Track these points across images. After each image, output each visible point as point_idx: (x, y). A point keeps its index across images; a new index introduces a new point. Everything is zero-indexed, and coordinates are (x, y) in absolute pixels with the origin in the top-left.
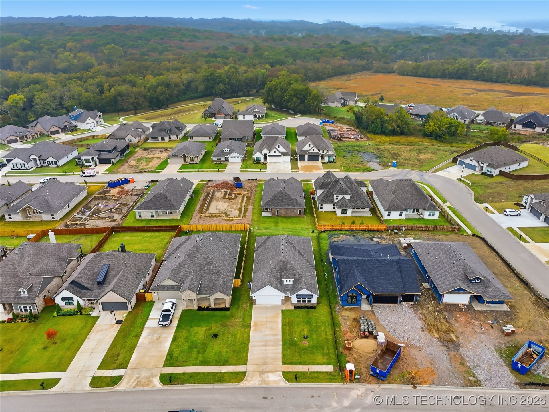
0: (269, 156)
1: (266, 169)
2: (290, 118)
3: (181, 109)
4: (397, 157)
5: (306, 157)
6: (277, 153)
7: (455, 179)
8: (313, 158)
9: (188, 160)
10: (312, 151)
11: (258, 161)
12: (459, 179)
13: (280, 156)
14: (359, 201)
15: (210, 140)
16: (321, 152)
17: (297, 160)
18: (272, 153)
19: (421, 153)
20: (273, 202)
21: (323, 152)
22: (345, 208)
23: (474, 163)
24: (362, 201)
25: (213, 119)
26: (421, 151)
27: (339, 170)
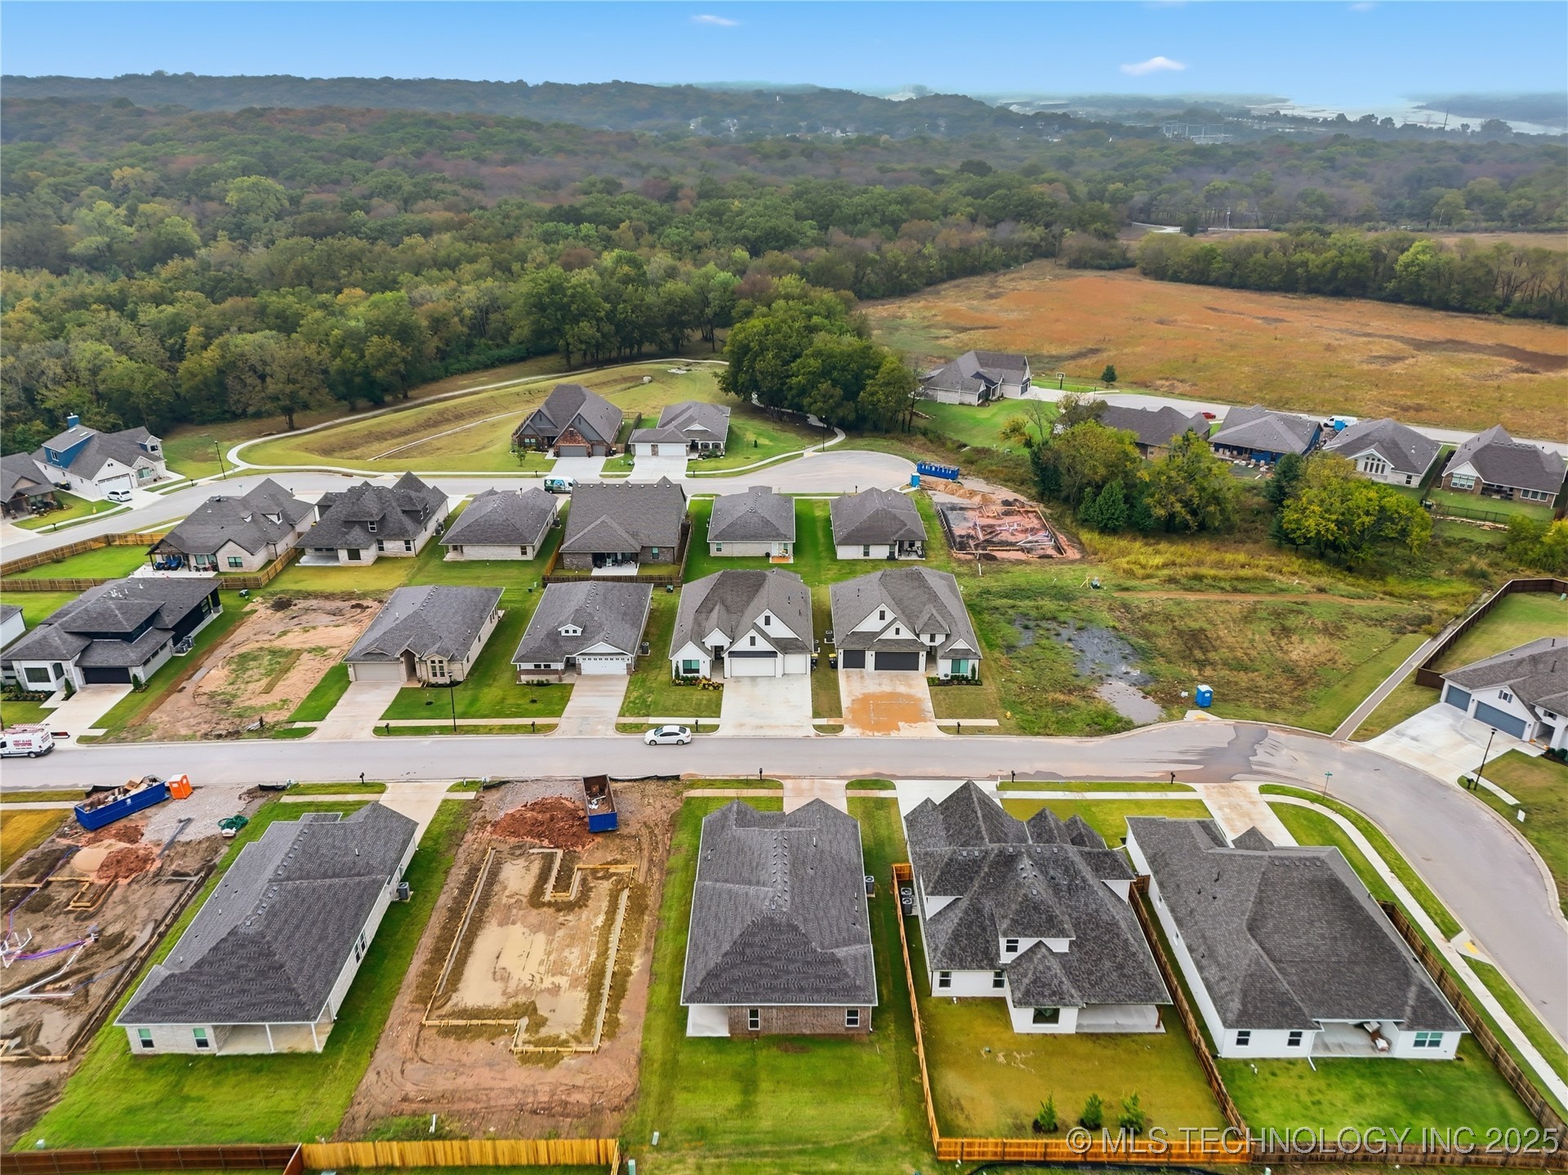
0: (732, 654)
1: (716, 712)
2: (809, 453)
3: (447, 409)
4: (1205, 651)
5: (870, 658)
6: (762, 645)
7: (1452, 779)
8: (896, 659)
9: (423, 672)
10: (890, 635)
11: (688, 678)
12: (1468, 784)
13: (773, 654)
14: (1108, 964)
15: (524, 558)
16: (925, 639)
17: (834, 666)
18: (743, 645)
19: (1286, 631)
20: (736, 973)
21: (932, 639)
22: (1048, 1005)
23: (1516, 709)
24: (1121, 967)
25: (550, 455)
26: (1288, 623)
27: (994, 723)
